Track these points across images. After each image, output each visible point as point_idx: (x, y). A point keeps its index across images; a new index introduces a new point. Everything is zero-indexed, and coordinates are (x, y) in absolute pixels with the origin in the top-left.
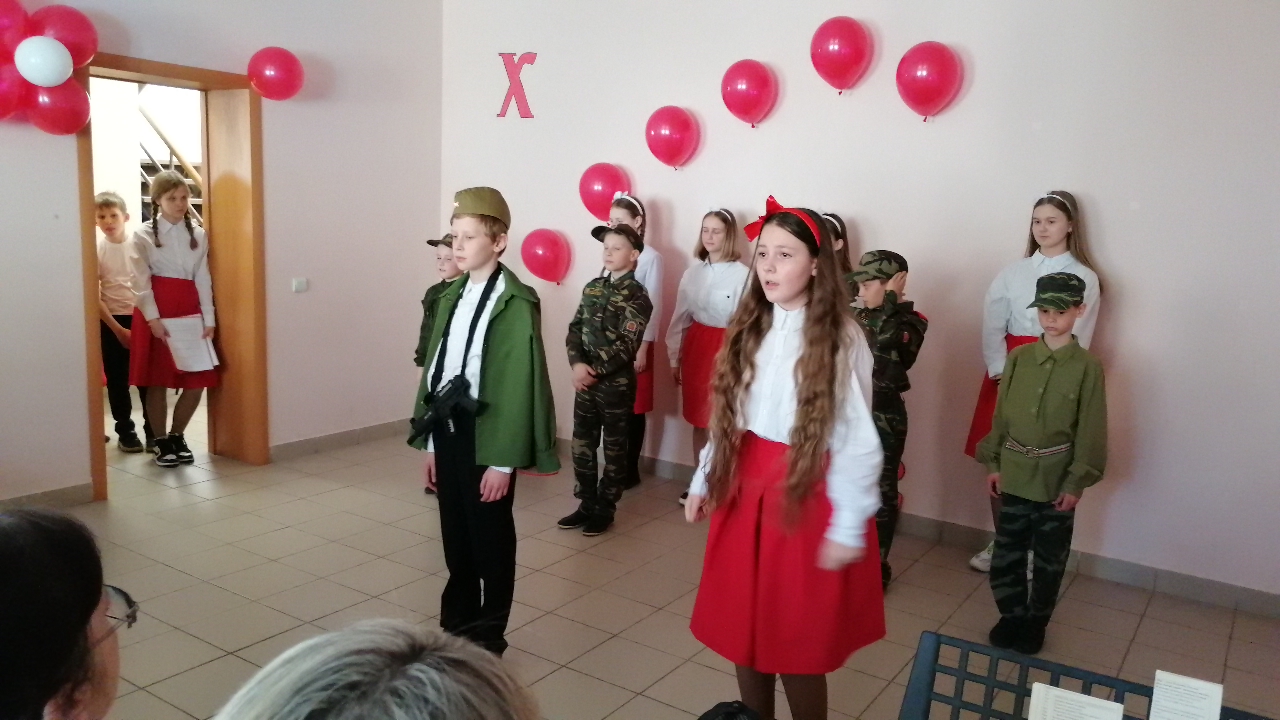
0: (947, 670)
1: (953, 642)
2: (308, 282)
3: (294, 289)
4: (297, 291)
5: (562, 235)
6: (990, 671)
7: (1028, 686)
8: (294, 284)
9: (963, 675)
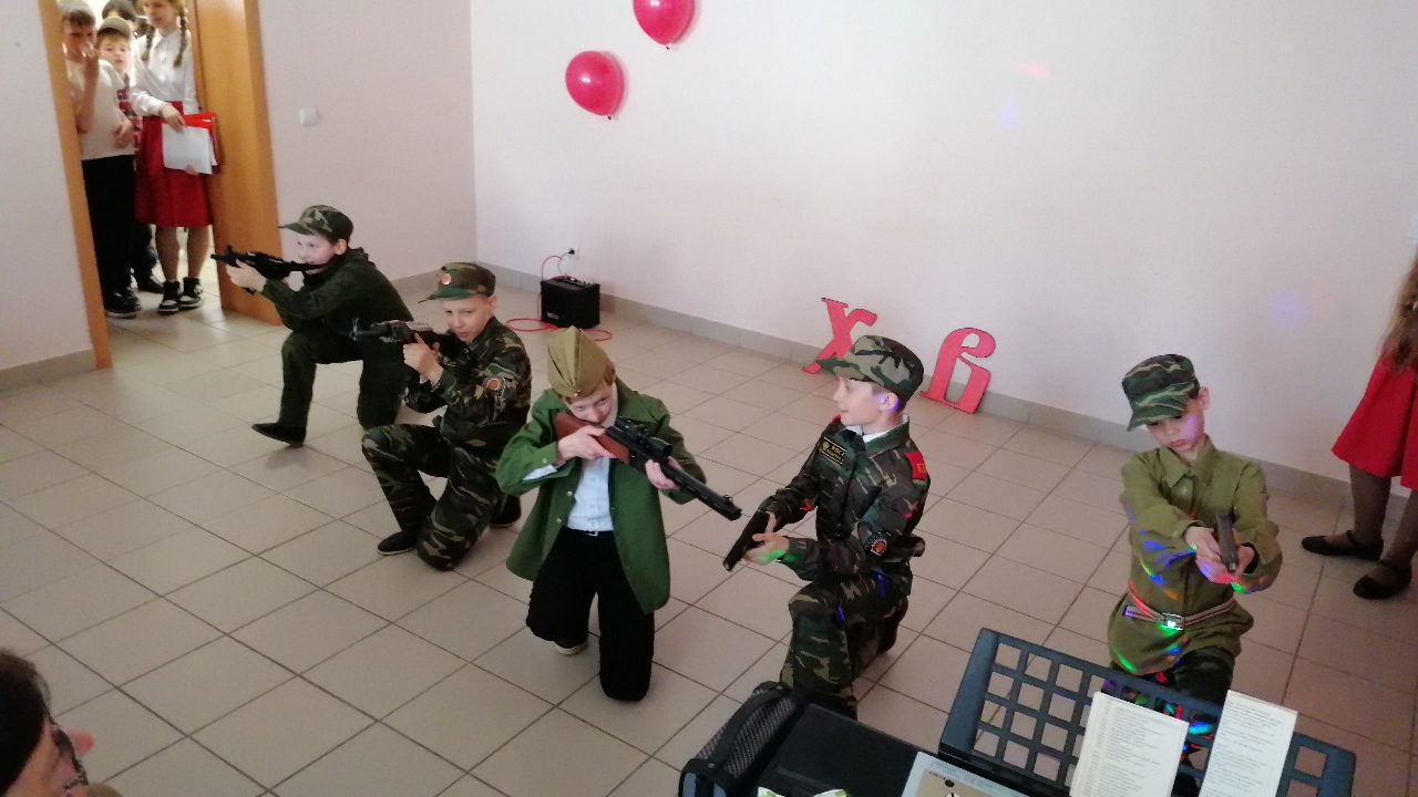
0: (1004, 671)
1: (1013, 641)
2: (318, 113)
3: (302, 120)
4: (307, 124)
5: (614, 58)
6: (1050, 676)
7: (1089, 695)
8: (302, 116)
9: (1020, 676)
